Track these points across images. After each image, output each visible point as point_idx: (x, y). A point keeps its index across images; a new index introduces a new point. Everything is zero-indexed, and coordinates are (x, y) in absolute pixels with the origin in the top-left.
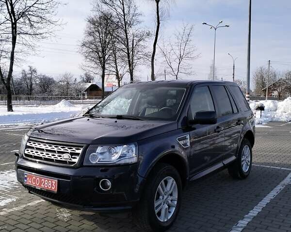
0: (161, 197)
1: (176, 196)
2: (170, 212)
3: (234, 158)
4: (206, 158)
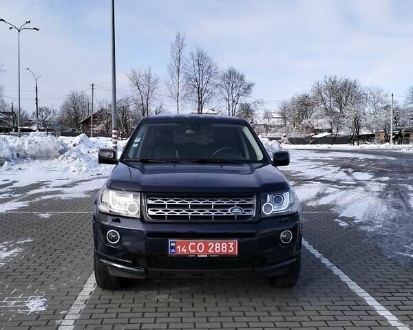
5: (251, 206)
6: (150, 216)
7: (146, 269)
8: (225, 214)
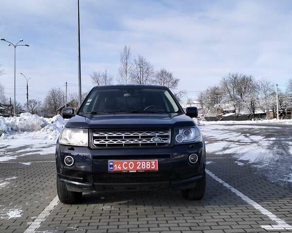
5: (167, 136)
6: (95, 144)
7: (93, 184)
8: (148, 142)
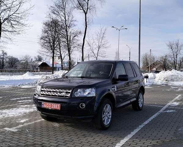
0: (105, 113)
1: (111, 114)
2: (108, 121)
3: (135, 99)
4: (120, 100)
5: (69, 93)
6: (41, 94)
8: (60, 95)
